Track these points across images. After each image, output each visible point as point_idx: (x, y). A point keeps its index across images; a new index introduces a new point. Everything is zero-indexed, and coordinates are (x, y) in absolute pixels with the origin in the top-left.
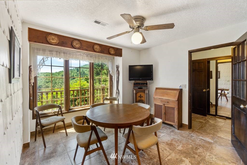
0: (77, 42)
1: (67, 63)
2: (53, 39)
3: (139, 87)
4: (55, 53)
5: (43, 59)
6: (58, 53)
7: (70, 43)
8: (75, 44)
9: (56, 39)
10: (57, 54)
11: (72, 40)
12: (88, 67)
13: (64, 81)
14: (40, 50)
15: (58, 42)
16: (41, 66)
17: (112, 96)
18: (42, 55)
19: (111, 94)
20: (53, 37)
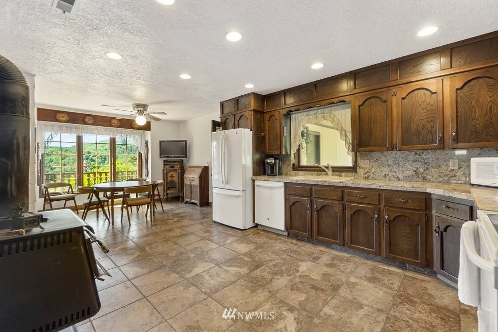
0: (89, 117)
1: (79, 139)
2: (62, 117)
3: (170, 166)
4: (65, 128)
5: (51, 135)
6: (69, 128)
7: (82, 119)
8: (87, 120)
9: (66, 116)
10: (67, 130)
11: (84, 116)
12: (108, 142)
13: (76, 159)
14: (48, 126)
15: (68, 119)
16: (49, 143)
17: (142, 177)
18: (50, 131)
19: (141, 175)
20: (63, 115)
